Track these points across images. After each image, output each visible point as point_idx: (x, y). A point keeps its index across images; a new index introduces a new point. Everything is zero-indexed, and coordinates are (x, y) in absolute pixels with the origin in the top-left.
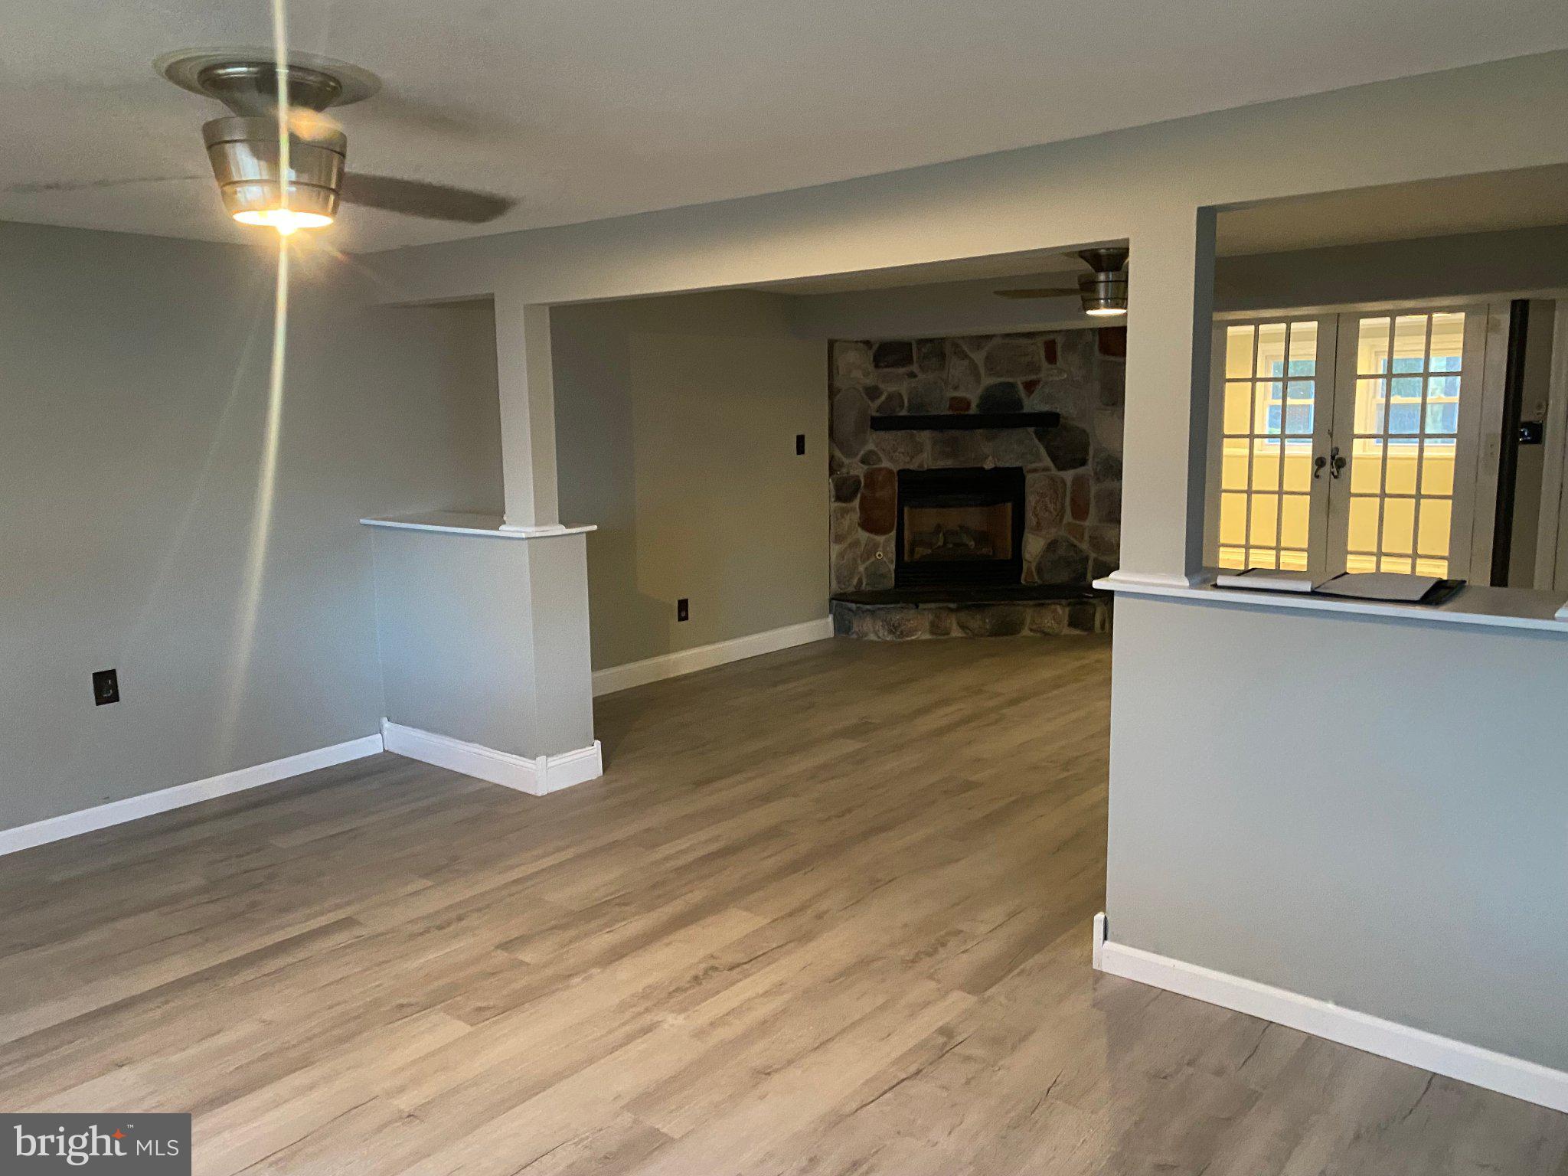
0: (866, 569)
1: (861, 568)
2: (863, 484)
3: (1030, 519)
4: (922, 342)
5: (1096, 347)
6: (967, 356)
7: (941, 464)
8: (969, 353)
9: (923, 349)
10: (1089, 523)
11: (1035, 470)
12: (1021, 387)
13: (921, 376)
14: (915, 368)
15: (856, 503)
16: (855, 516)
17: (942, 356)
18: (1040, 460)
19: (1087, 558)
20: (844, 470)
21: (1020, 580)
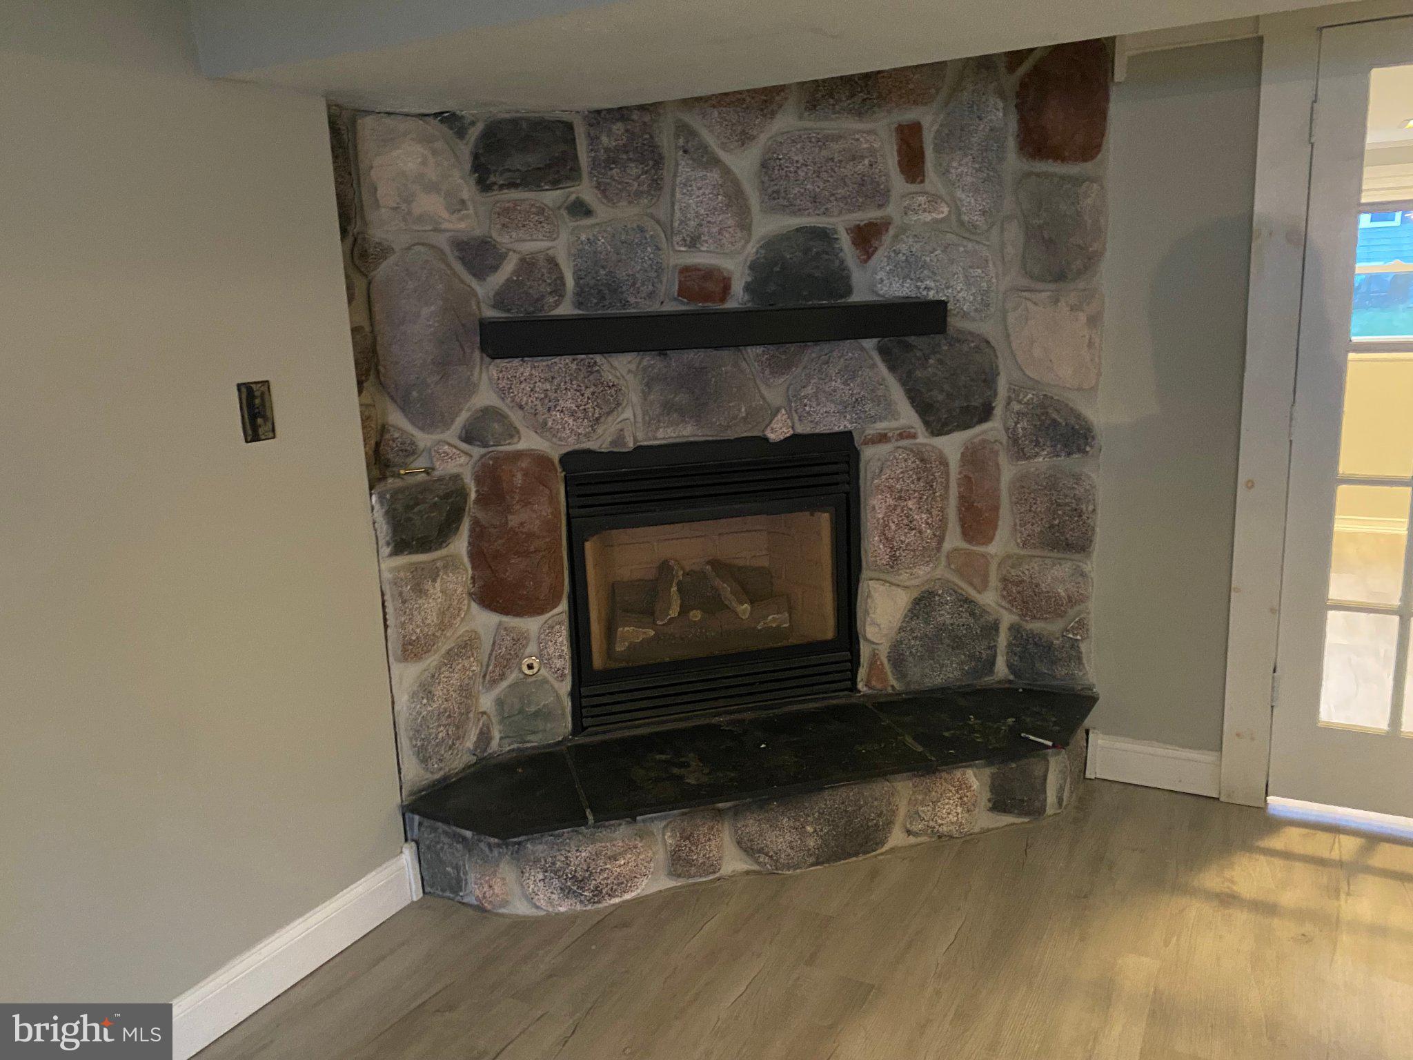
0: (500, 703)
1: (486, 701)
2: (473, 496)
3: (873, 547)
4: (598, 118)
5: (1011, 143)
6: (715, 162)
7: (666, 434)
8: (721, 154)
9: (605, 139)
10: (1001, 544)
11: (883, 438)
12: (845, 242)
13: (603, 212)
14: (585, 191)
15: (460, 545)
16: (460, 580)
17: (651, 158)
18: (894, 415)
19: (995, 627)
20: (420, 463)
21: (854, 680)
